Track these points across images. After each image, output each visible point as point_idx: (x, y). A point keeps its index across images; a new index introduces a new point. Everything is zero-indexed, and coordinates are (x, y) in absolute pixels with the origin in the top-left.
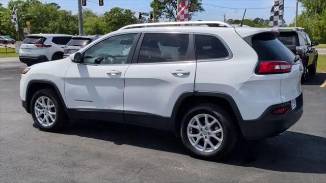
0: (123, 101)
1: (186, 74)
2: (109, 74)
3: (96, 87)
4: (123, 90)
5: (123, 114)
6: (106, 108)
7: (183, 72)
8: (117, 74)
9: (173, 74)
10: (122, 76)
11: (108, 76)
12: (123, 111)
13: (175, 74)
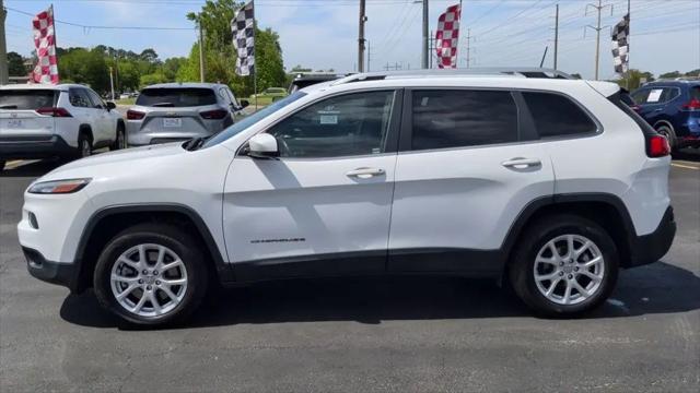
0: (386, 229)
1: (535, 166)
2: (354, 176)
3: (316, 207)
4: (389, 206)
5: (387, 257)
6: (342, 249)
7: (529, 161)
8: (374, 174)
9: (507, 166)
10: (389, 179)
11: (351, 182)
12: (388, 251)
13: (510, 167)
